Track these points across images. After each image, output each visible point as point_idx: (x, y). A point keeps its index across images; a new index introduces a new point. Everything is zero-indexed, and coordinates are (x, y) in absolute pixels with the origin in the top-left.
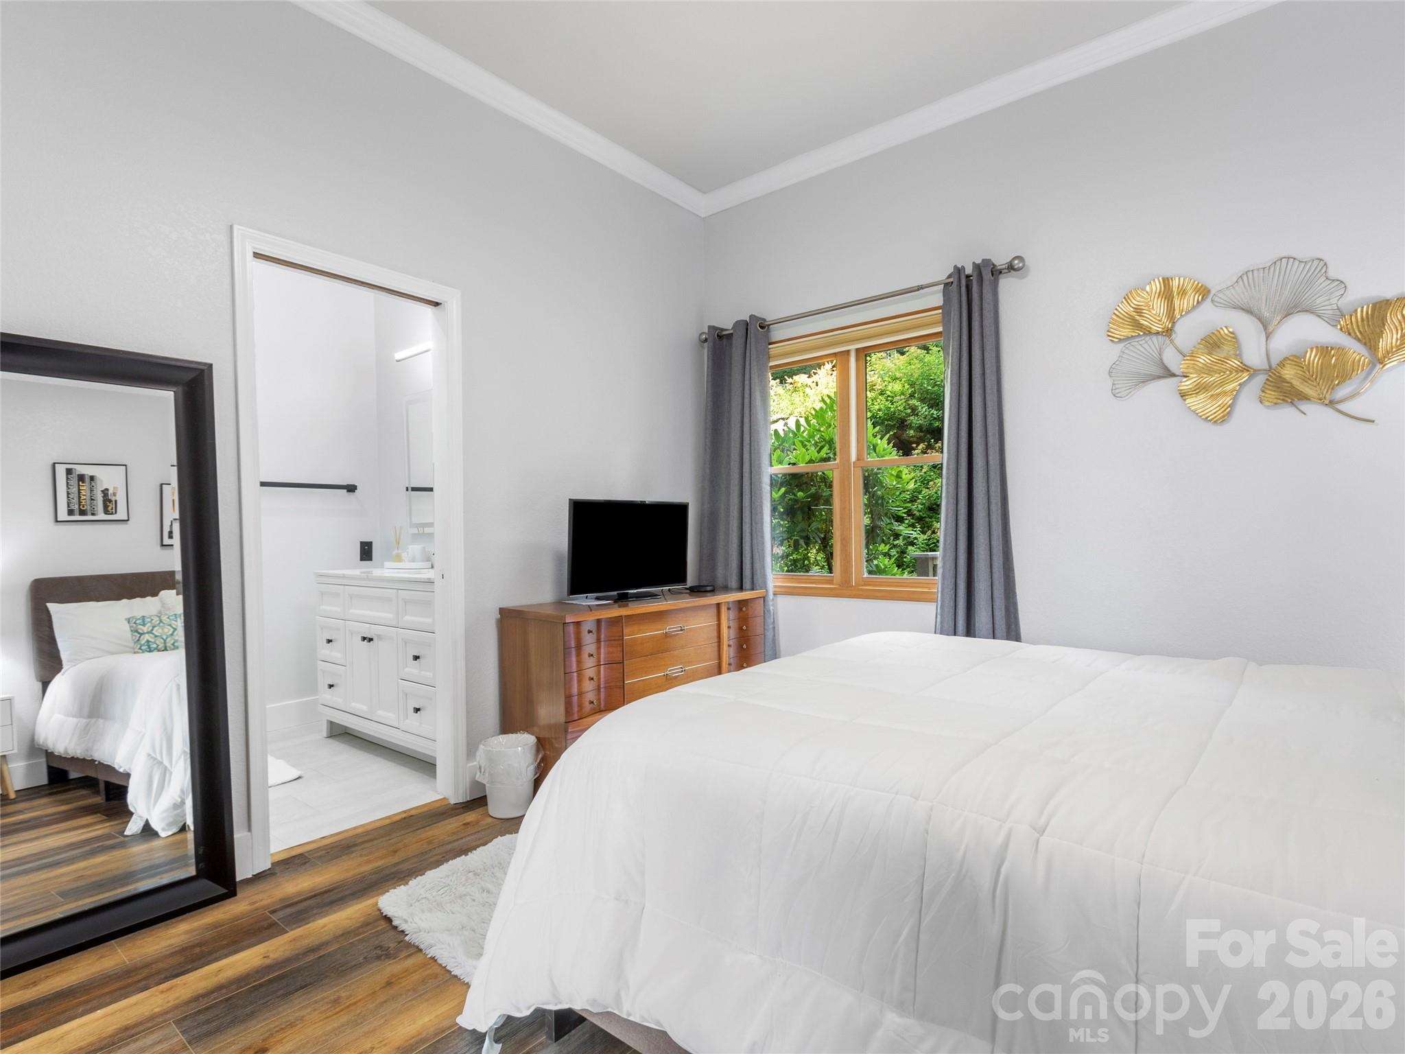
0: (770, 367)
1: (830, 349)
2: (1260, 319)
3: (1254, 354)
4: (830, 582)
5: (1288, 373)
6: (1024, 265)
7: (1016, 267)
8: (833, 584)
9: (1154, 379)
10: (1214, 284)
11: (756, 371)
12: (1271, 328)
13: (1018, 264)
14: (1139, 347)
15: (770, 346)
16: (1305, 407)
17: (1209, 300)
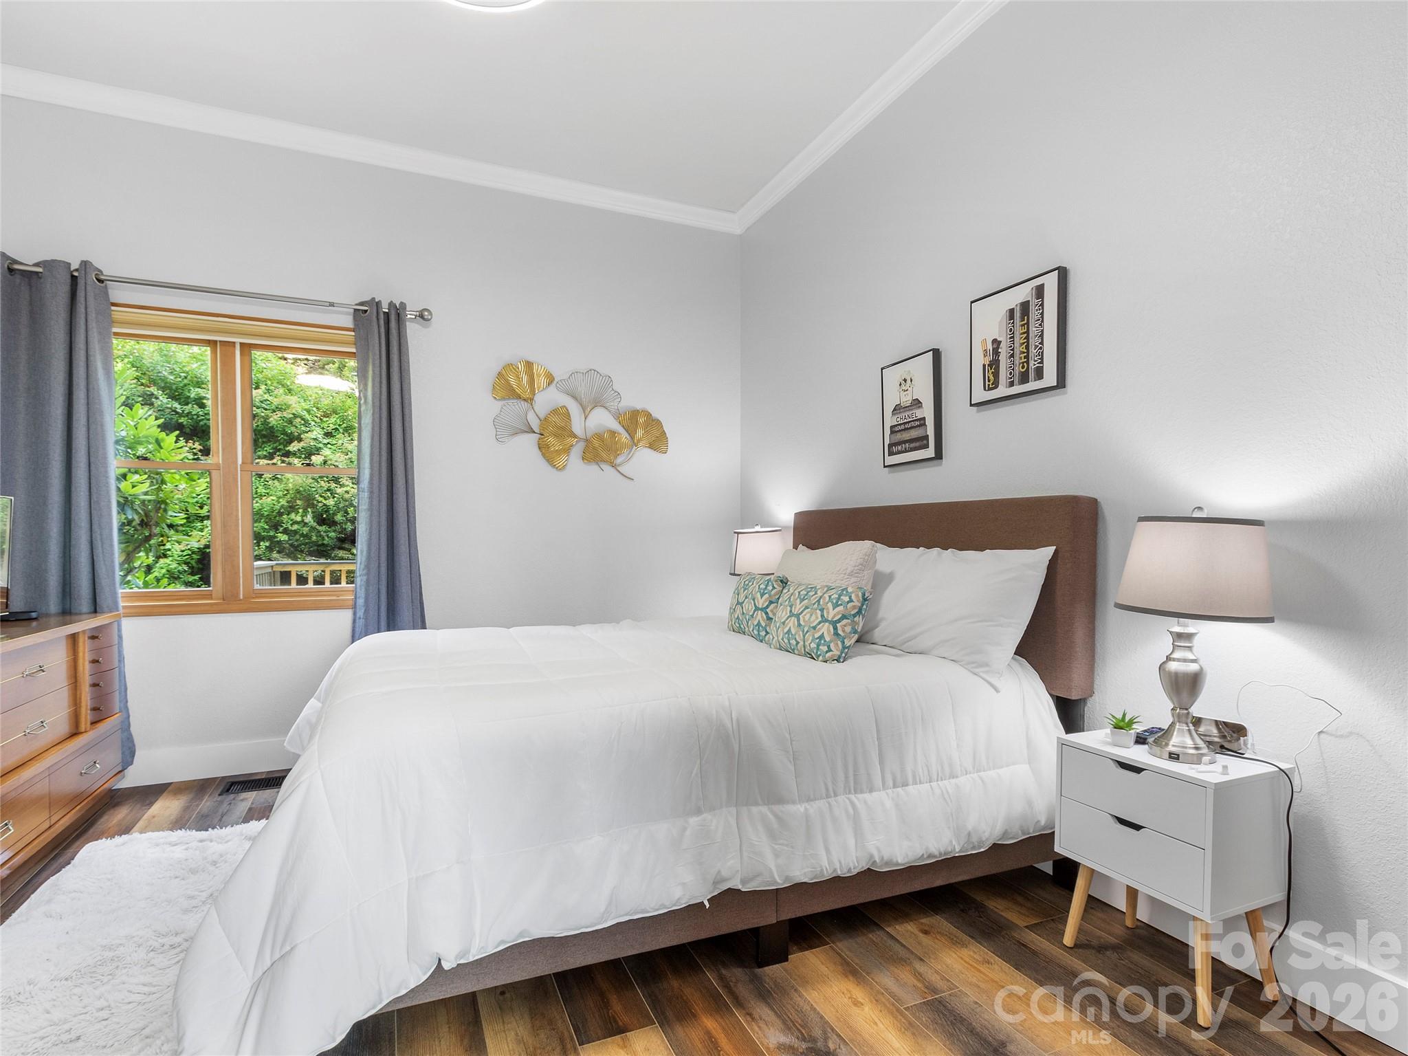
0: (114, 333)
1: (199, 334)
2: (581, 405)
3: (577, 426)
4: (209, 596)
5: (596, 443)
6: (431, 318)
7: (426, 317)
8: (212, 599)
9: (522, 432)
10: (559, 374)
11: (95, 334)
12: (587, 412)
13: (427, 316)
14: (513, 407)
15: (113, 308)
16: (604, 466)
17: (554, 384)
